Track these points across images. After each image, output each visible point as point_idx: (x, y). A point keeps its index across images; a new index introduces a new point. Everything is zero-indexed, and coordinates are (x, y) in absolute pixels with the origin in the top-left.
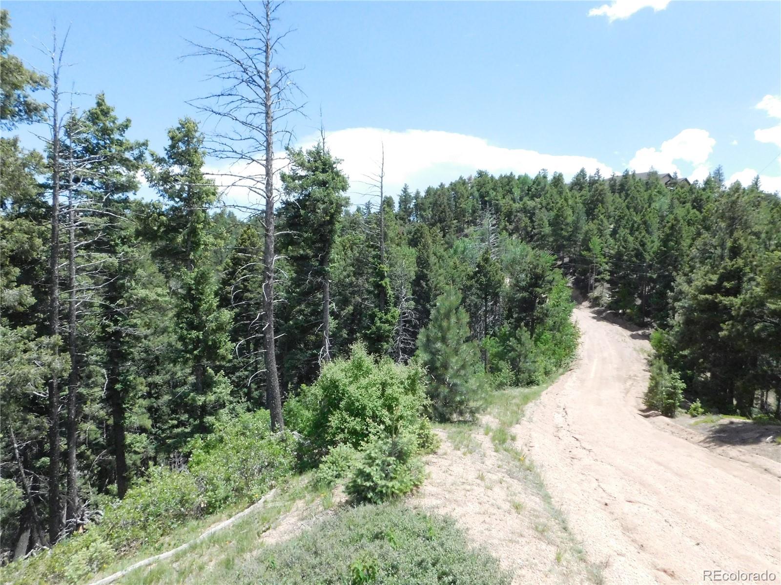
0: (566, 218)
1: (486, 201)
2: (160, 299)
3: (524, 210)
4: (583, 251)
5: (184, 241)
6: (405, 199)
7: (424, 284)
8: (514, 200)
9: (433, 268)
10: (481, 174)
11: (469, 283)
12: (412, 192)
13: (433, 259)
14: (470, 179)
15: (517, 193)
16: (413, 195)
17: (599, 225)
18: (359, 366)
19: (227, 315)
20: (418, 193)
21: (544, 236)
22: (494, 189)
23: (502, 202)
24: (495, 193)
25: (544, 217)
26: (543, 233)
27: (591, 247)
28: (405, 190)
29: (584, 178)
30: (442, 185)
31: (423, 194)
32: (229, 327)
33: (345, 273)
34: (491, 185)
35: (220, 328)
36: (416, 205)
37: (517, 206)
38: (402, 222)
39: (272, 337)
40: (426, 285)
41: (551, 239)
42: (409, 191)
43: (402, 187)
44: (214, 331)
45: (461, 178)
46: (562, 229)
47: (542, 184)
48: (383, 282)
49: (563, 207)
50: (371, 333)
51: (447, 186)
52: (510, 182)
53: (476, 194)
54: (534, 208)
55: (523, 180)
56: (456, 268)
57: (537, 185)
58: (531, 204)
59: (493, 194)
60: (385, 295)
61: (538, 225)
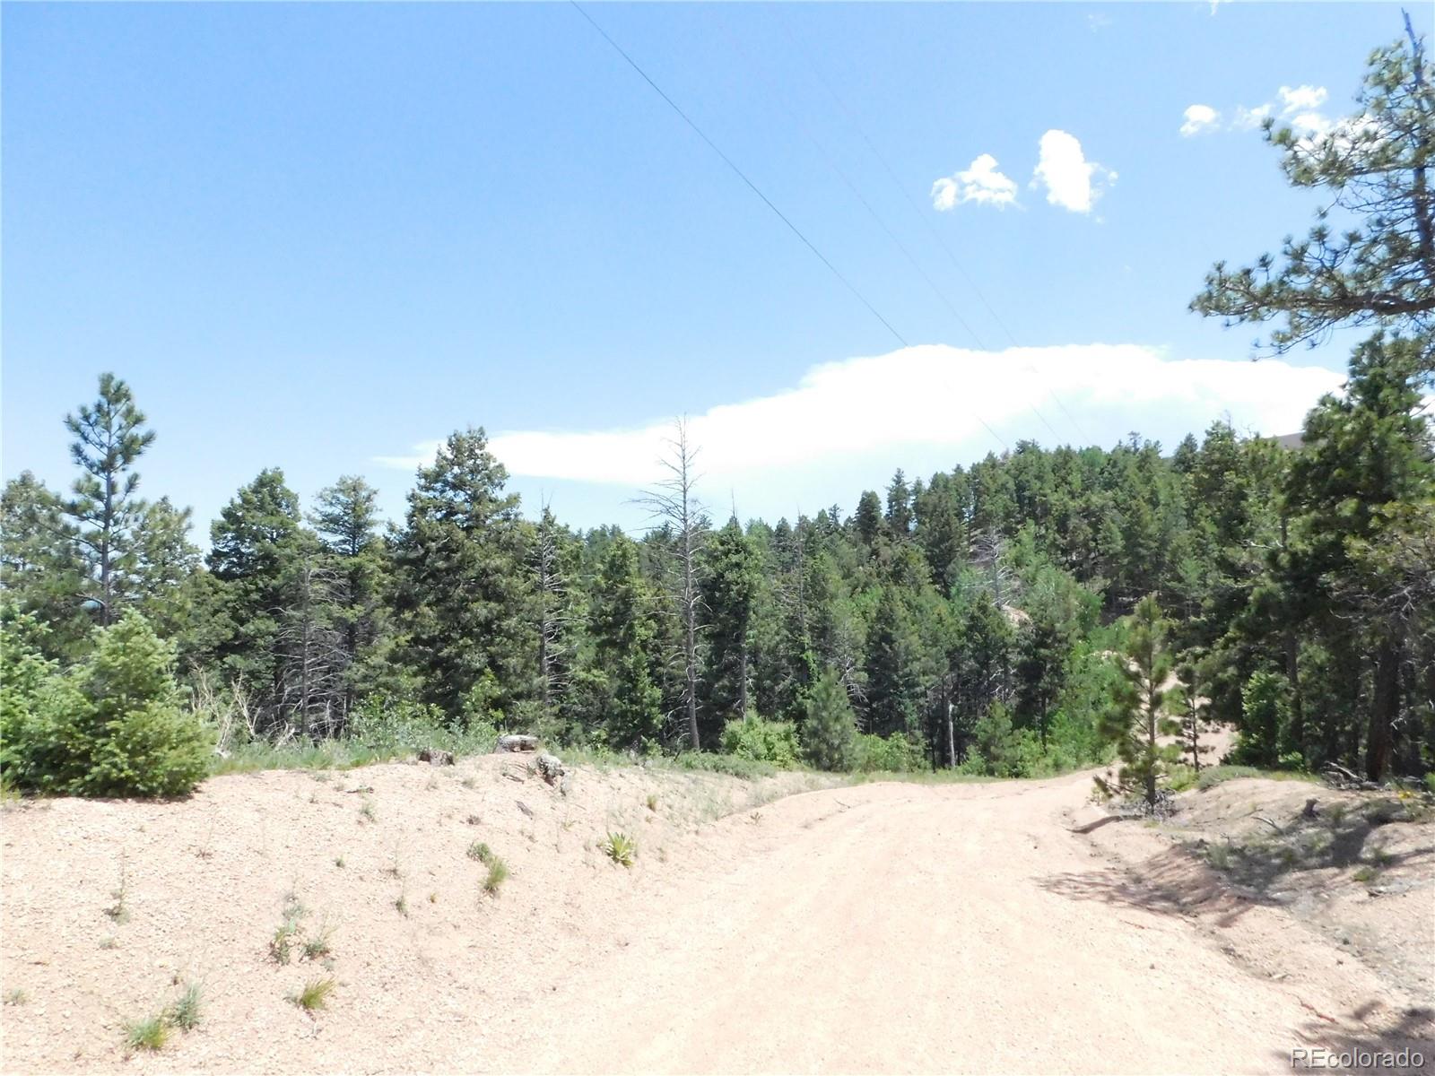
0: (1146, 526)
1: (1025, 498)
2: (597, 679)
3: (1087, 513)
4: (1169, 581)
5: (625, 635)
6: (898, 494)
7: (887, 648)
8: (1073, 496)
9: (902, 624)
10: (1024, 448)
11: (958, 643)
12: (909, 484)
13: (901, 611)
14: (1005, 456)
15: (1076, 480)
16: (909, 487)
17: (1199, 536)
18: (750, 723)
19: (658, 693)
20: (919, 484)
21: (1112, 556)
22: (1039, 478)
23: (1053, 498)
24: (1039, 485)
25: (1114, 525)
26: (1111, 552)
27: (1182, 573)
28: (898, 480)
29: (1192, 451)
30: (958, 469)
31: (927, 485)
32: (659, 702)
33: (777, 638)
34: (1033, 470)
35: (653, 704)
36: (916, 505)
37: (1074, 505)
38: (886, 539)
39: (694, 708)
40: (890, 648)
41: (1126, 561)
42: (905, 480)
43: (893, 474)
44: (648, 705)
45: (990, 455)
46: (1141, 545)
47: (1121, 465)
48: (804, 656)
49: (1139, 510)
50: (792, 710)
51: (967, 469)
52: (1066, 463)
53: (1011, 485)
54: (1102, 509)
55: (1091, 456)
56: (941, 620)
57: (1113, 467)
58: (1096, 499)
59: (1036, 485)
60: (809, 668)
61: (1105, 538)
